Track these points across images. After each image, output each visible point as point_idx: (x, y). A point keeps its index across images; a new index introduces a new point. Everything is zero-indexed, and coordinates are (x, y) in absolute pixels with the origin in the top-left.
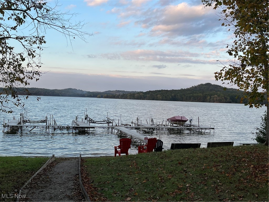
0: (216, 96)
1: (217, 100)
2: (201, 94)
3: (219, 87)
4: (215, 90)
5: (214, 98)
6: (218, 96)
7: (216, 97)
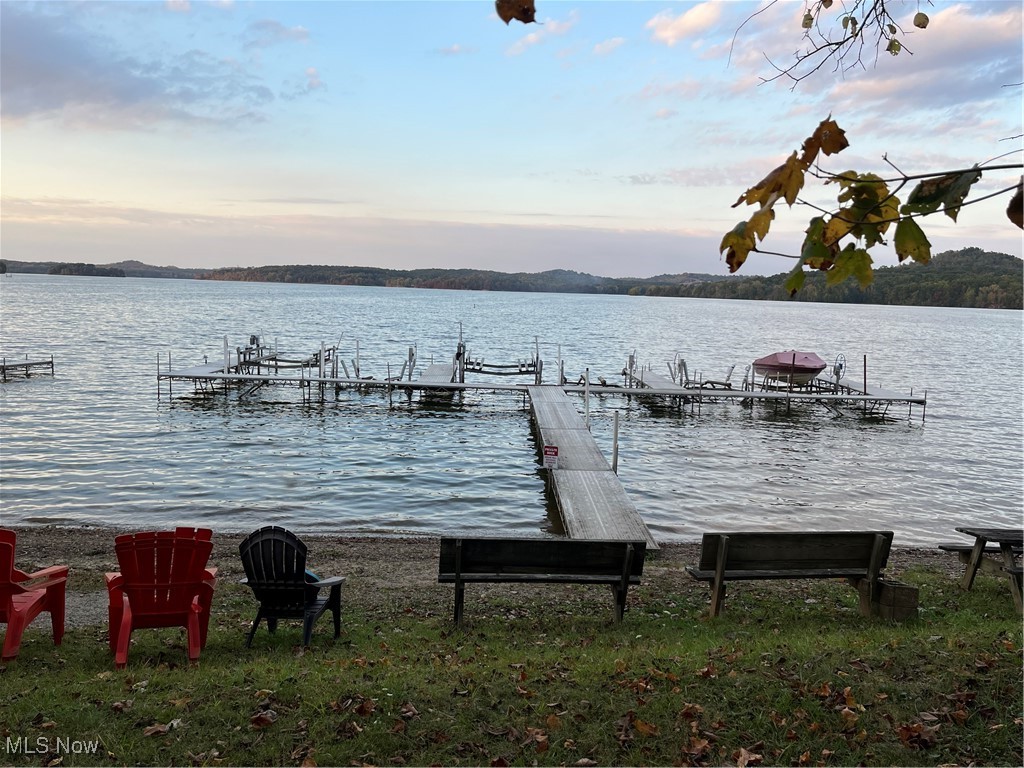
0: (996, 289)
1: (996, 299)
2: (945, 283)
3: (1007, 260)
4: (993, 270)
5: (988, 293)
6: (1002, 287)
7: (996, 292)
